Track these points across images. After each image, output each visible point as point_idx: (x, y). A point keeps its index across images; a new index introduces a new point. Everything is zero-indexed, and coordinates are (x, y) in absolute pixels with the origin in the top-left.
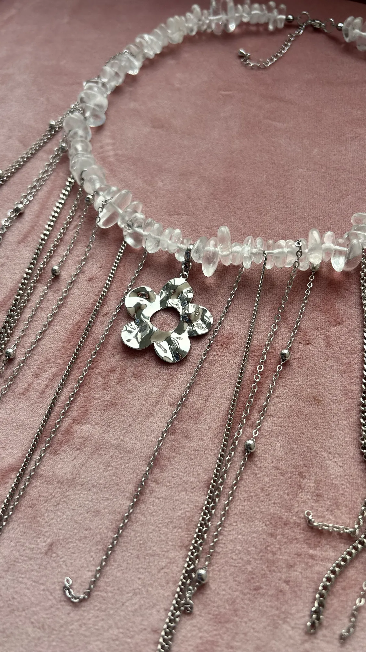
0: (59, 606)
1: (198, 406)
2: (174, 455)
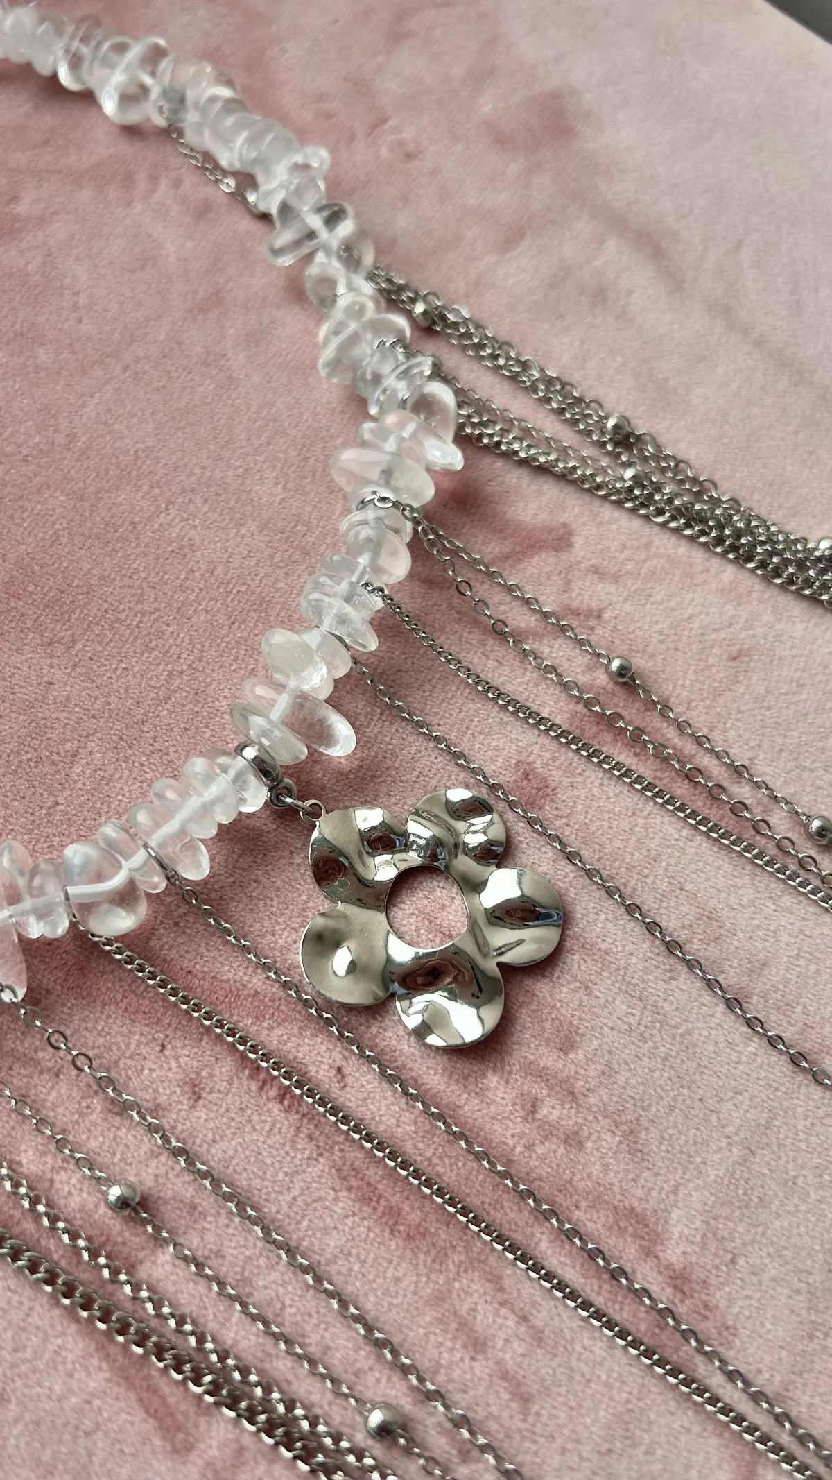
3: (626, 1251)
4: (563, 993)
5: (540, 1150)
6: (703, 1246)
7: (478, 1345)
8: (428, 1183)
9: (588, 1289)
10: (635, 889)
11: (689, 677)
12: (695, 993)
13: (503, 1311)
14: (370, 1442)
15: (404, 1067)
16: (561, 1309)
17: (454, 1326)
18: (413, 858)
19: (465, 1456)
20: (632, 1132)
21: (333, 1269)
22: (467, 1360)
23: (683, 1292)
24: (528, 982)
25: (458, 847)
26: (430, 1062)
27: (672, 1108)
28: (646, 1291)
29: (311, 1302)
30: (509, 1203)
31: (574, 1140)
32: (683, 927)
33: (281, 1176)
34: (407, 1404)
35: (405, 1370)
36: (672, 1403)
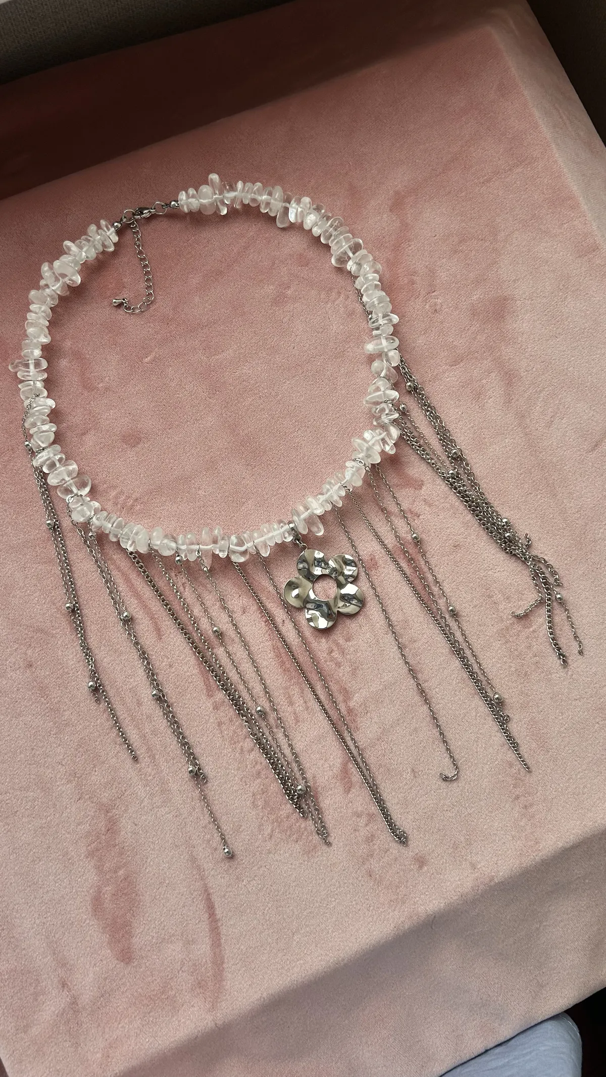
0: (450, 789)
1: (401, 617)
2: (419, 657)
3: (340, 698)
4: (353, 625)
5: (328, 663)
6: (360, 706)
7: (291, 703)
8: (295, 659)
9: (325, 703)
10: (388, 605)
11: (437, 547)
12: (391, 641)
13: (301, 698)
14: (255, 714)
15: (301, 627)
16: (316, 704)
17: (287, 696)
18: (327, 572)
19: (277, 727)
20: (355, 669)
21: (262, 670)
22: (287, 706)
23: (349, 714)
24: (345, 618)
25: (342, 574)
26: (309, 629)
27: (369, 668)
28: (339, 710)
29: (254, 675)
30: (314, 672)
31: (338, 665)
32: (397, 621)
33: (258, 641)
34: (268, 709)
35: (271, 701)
36: (334, 739)
